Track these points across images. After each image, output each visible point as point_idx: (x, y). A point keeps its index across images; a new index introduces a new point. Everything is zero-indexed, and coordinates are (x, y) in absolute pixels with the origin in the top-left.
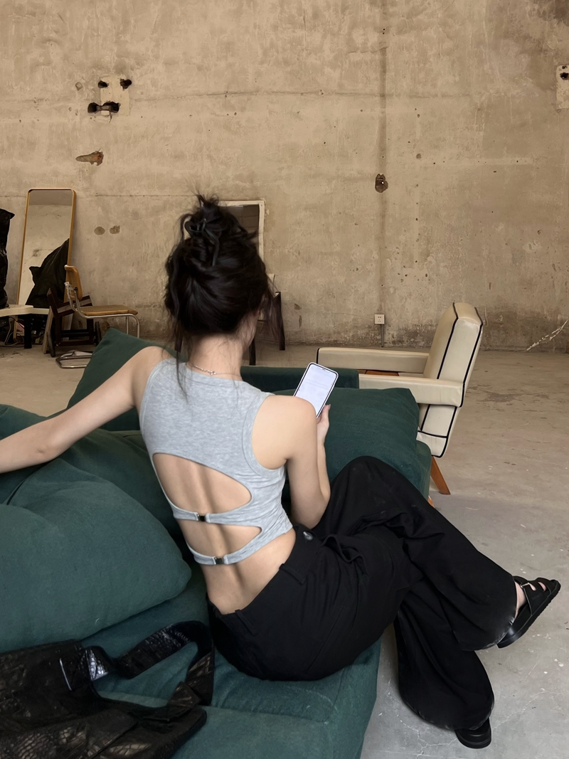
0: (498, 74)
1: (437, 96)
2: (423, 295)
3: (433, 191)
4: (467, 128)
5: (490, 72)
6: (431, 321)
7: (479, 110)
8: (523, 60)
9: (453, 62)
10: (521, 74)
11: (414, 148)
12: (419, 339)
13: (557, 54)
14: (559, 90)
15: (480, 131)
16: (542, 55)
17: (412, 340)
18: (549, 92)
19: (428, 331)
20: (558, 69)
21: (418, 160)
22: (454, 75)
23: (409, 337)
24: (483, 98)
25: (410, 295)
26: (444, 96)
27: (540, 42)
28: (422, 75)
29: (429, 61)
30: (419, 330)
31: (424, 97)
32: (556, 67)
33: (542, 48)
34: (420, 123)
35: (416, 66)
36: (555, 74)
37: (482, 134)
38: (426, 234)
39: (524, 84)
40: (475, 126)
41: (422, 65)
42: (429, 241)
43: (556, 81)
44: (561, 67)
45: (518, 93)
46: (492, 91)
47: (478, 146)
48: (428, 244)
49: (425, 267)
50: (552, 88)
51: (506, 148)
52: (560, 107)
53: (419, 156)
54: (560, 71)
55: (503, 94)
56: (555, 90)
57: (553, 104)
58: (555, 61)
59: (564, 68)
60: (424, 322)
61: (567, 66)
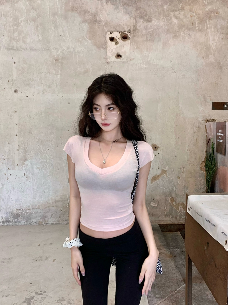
0: (68, 36)
1: (27, 49)
2: (23, 188)
3: (27, 115)
4: (49, 72)
5: (62, 34)
6: (29, 206)
7: (56, 60)
8: (85, 27)
9: (37, 26)
10: (83, 37)
11: (12, 85)
12: (20, 219)
13: (106, 24)
14: (108, 49)
15: (57, 75)
16: (97, 24)
17: (16, 220)
18: (102, 50)
19: (27, 213)
20: (107, 34)
21: (15, 94)
22: (38, 36)
23: (14, 218)
24: (59, 52)
25: (14, 188)
26: (31, 49)
27: (95, 15)
28: (16, 34)
29: (21, 25)
30: (21, 213)
31: (18, 50)
32: (106, 32)
33: (96, 20)
34: (16, 68)
35: (12, 28)
36: (106, 37)
37: (59, 77)
38: (23, 146)
39: (86, 44)
40: (54, 71)
41: (15, 27)
42: (25, 151)
43: (106, 42)
44: (109, 33)
45: (82, 50)
46: (64, 48)
47: (57, 86)
48: (25, 153)
49: (23, 168)
50: (104, 47)
51: (75, 87)
52: (109, 60)
53: (16, 91)
54: (109, 36)
55: (72, 50)
56: (106, 49)
57: (104, 58)
58: (105, 28)
59: (111, 33)
60: (24, 207)
61: (114, 32)
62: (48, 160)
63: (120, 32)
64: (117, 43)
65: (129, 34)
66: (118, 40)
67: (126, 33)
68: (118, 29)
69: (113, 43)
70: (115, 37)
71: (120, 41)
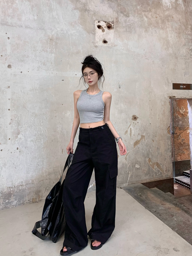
0: (62, 20)
1: (22, 26)
2: (15, 163)
3: (21, 91)
4: (43, 50)
5: (57, 17)
6: (22, 182)
7: (51, 40)
8: (76, 13)
9: (33, 7)
10: (76, 22)
11: (6, 60)
13: (95, 14)
14: (97, 34)
15: (52, 53)
16: (87, 13)
18: (91, 35)
19: (20, 190)
20: (95, 23)
21: (9, 69)
22: (34, 15)
24: (53, 33)
25: (5, 165)
26: (27, 27)
27: (85, 5)
28: (10, 11)
29: (15, 3)
30: (13, 191)
31: (12, 26)
32: (95, 21)
33: (86, 9)
34: (10, 43)
35: (6, 4)
36: (94, 25)
37: (53, 55)
38: (16, 119)
39: (78, 28)
40: (49, 50)
41: (10, 4)
42: (19, 124)
43: (95, 29)
44: (97, 21)
45: (74, 33)
46: (58, 29)
47: (51, 63)
48: (18, 126)
49: (16, 142)
50: (93, 33)
51: (69, 66)
52: (97, 45)
53: (9, 66)
54: (97, 24)
55: (65, 32)
56: (94, 34)
57: (93, 42)
58: (94, 17)
59: (99, 22)
60: (16, 184)
61: (101, 21)
62: (42, 132)
63: (105, 22)
64: (103, 31)
65: (113, 25)
66: (104, 28)
67: (110, 23)
68: (104, 20)
69: (101, 30)
70: (102, 26)
71: (106, 29)
